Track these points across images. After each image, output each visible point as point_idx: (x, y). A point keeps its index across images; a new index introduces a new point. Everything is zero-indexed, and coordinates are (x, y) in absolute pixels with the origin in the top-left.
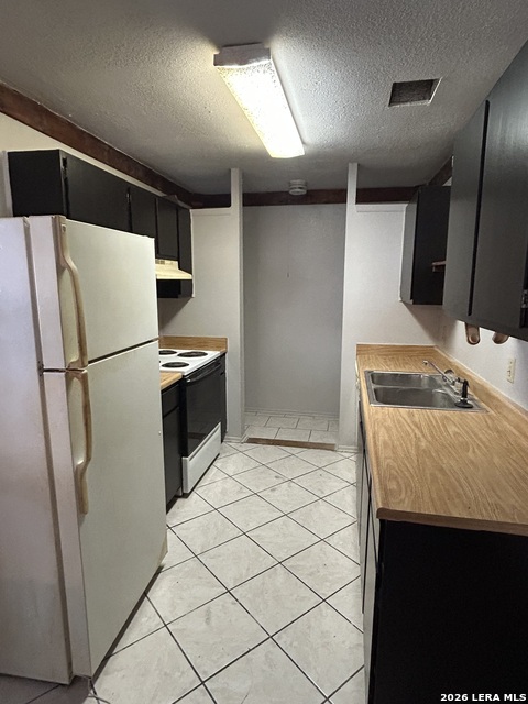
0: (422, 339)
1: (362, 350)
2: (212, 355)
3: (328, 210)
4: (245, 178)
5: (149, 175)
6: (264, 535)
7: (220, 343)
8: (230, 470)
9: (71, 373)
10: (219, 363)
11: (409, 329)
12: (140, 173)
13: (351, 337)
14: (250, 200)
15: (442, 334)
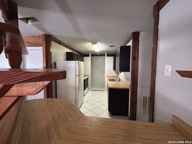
0: (116, 75)
1: (108, 76)
2: (87, 77)
3: (103, 57)
4: (91, 53)
5: (79, 52)
6: (95, 100)
7: (88, 76)
8: (90, 93)
9: (79, 75)
10: (88, 78)
11: (114, 74)
12: (77, 52)
13: (106, 75)
14: (92, 55)
15: (118, 74)
